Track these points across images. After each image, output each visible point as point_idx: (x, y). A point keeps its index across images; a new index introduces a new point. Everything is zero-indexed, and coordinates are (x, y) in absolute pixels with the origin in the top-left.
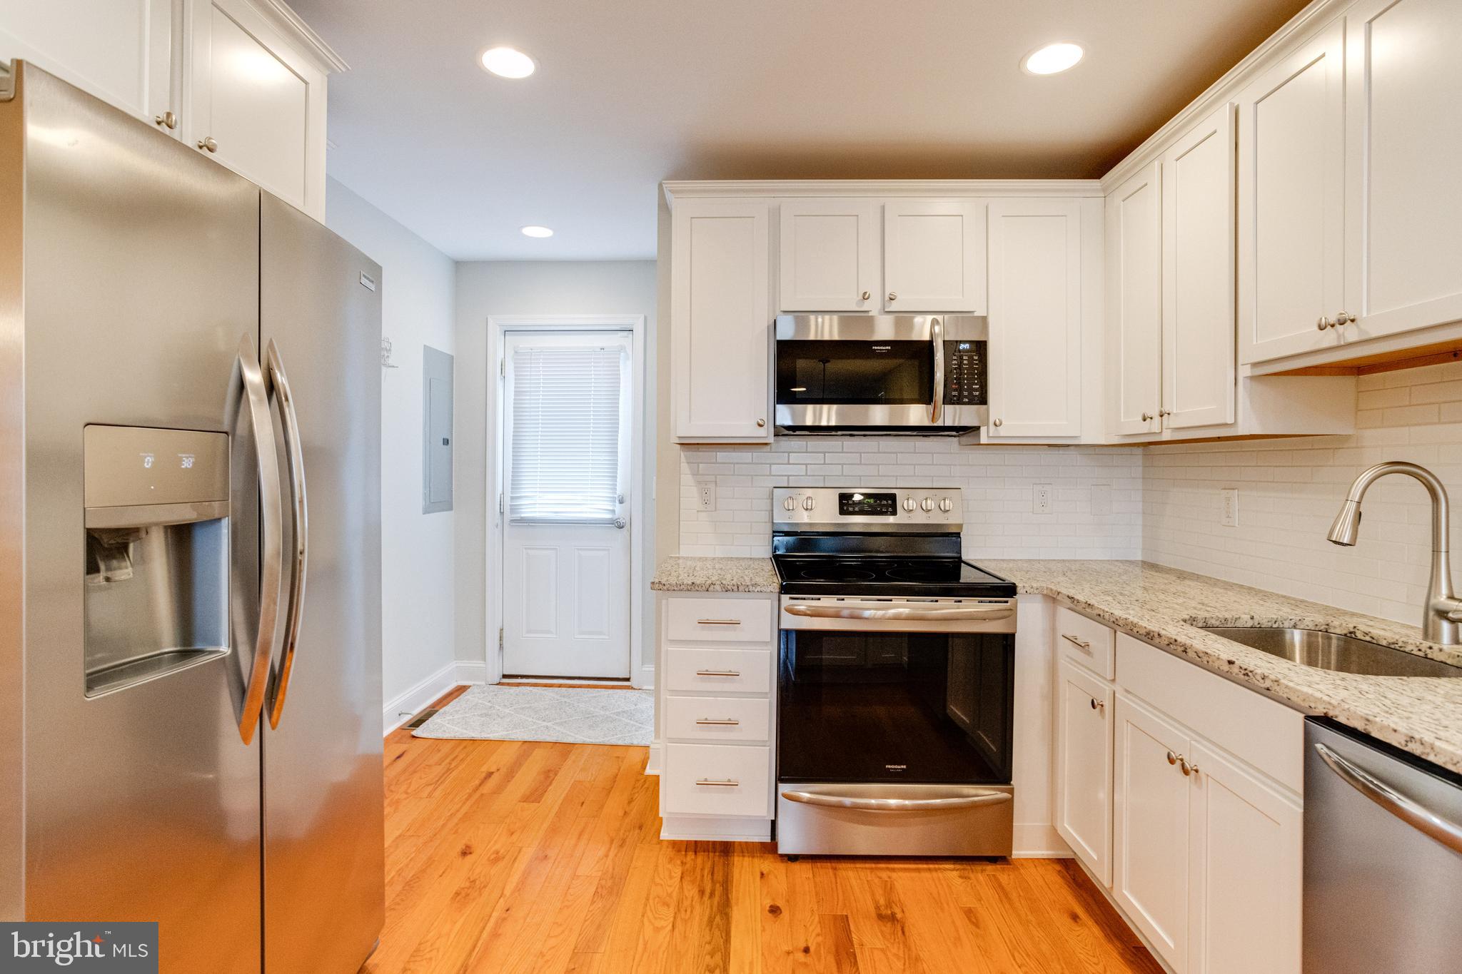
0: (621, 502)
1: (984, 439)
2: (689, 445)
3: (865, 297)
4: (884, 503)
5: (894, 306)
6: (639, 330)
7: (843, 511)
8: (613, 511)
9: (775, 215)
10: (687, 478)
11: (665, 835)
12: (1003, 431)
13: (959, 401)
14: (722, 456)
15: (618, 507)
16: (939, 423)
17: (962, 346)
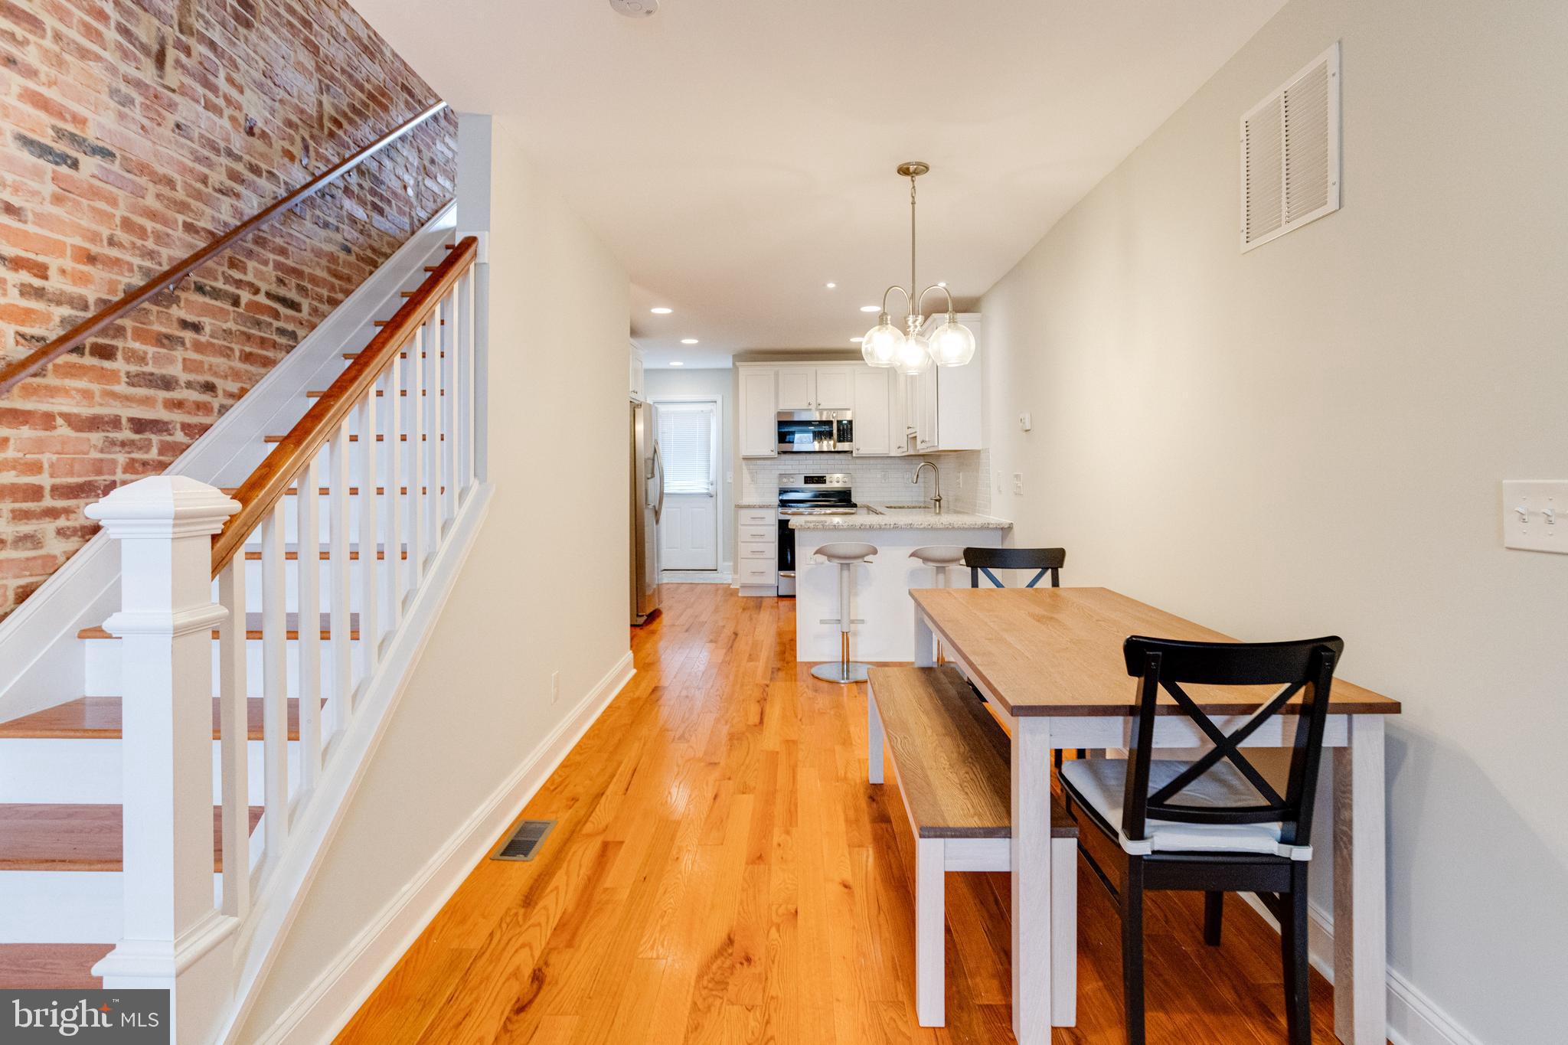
0: (712, 484)
1: (854, 455)
2: (746, 459)
3: (809, 404)
4: (821, 480)
5: (821, 407)
6: (719, 402)
7: (806, 482)
8: (708, 489)
9: (777, 374)
10: (745, 471)
11: (740, 595)
12: (861, 452)
13: (843, 441)
14: (759, 462)
15: (710, 487)
16: (836, 450)
17: (844, 422)
